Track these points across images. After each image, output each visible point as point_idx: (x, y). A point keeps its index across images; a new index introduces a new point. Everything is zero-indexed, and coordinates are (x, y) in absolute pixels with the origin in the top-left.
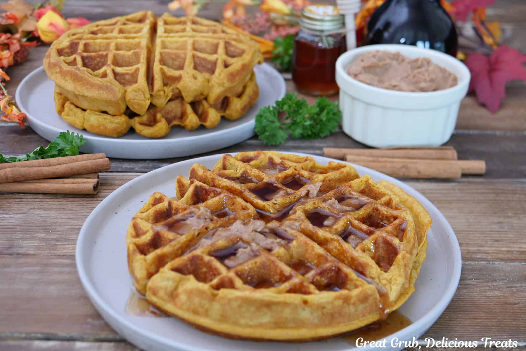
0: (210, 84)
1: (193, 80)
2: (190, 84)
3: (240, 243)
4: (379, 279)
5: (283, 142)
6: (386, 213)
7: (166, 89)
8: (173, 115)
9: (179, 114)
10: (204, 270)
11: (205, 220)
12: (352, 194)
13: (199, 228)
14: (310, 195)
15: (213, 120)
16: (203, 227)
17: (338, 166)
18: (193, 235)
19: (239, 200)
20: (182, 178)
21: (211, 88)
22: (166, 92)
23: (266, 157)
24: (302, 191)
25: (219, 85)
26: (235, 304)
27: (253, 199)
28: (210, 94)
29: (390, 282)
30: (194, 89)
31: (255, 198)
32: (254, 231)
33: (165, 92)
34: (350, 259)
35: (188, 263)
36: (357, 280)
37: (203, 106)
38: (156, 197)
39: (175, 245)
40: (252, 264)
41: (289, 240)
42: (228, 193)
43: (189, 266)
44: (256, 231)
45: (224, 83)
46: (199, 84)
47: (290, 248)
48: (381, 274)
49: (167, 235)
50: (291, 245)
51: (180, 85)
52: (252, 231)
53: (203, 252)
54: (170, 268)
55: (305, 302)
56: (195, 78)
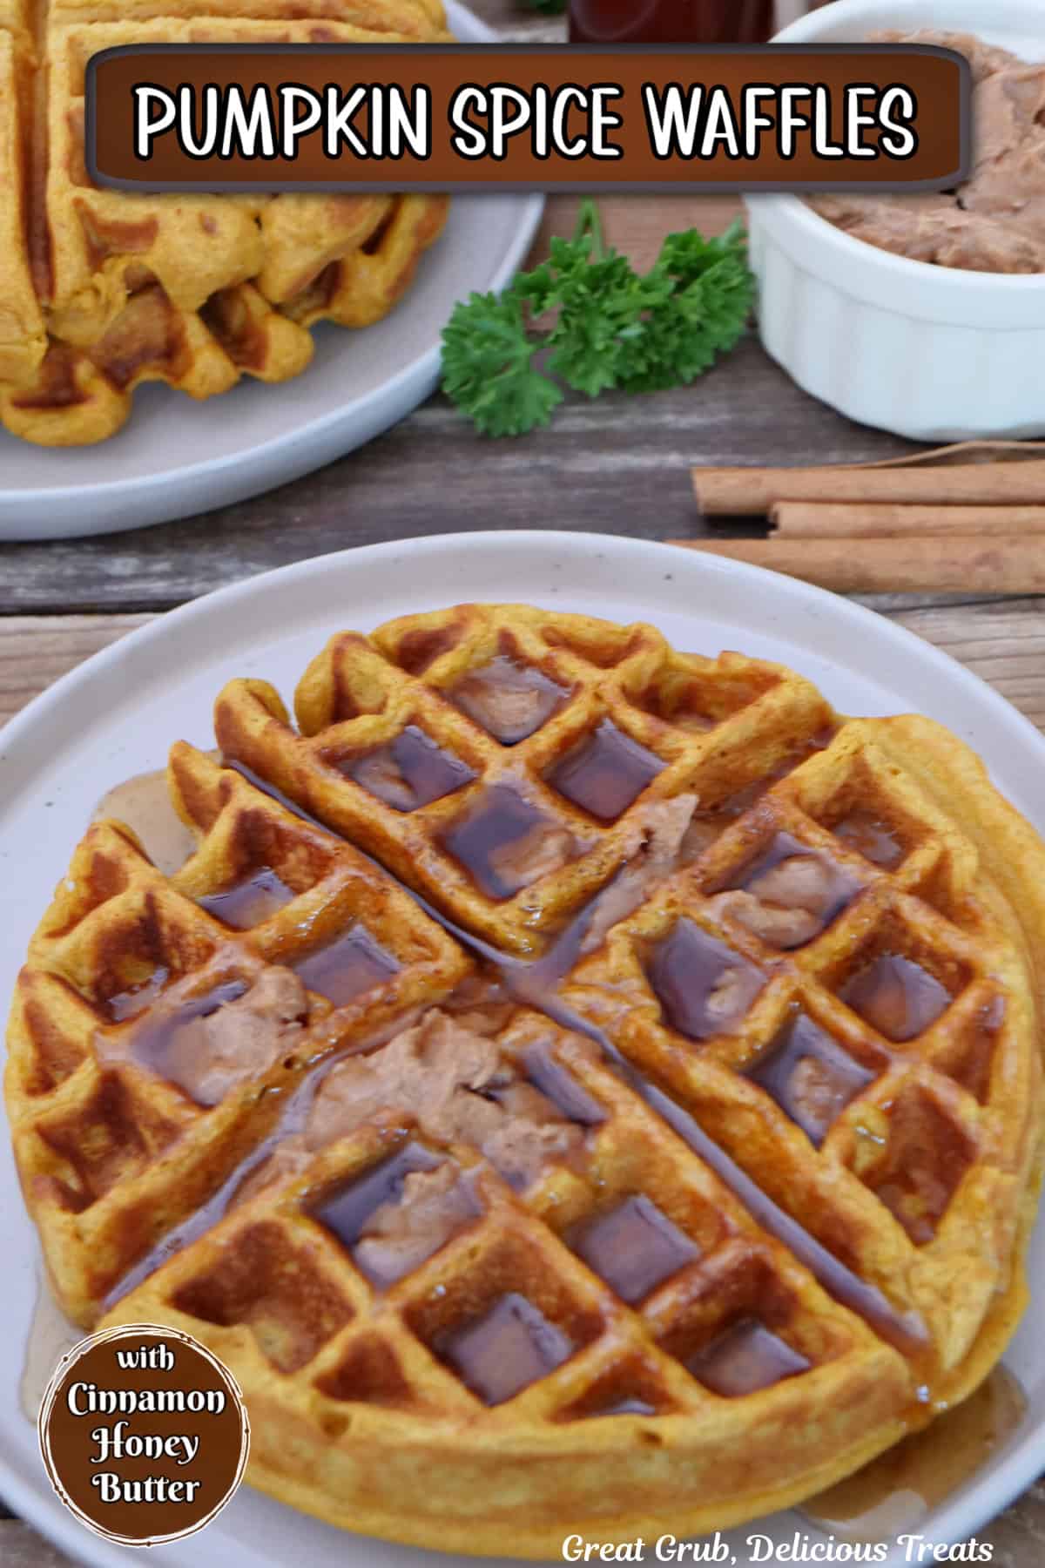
0: (265, 238)
1: (202, 239)
2: (194, 259)
3: (415, 1149)
4: (907, 1280)
5: (545, 420)
6: (928, 939)
7: (99, 280)
8: (136, 346)
9: (159, 338)
10: (292, 1268)
11: (281, 1028)
12: (807, 842)
13: (264, 1069)
14: (655, 846)
15: (286, 362)
16: (277, 1061)
17: (751, 673)
18: (245, 1103)
19: (402, 904)
20: (187, 758)
21: (268, 252)
22: (104, 291)
23: (488, 630)
24: (626, 836)
25: (301, 242)
26: (409, 1462)
27: (452, 894)
28: (270, 274)
29: (945, 1296)
30: (209, 275)
31: (460, 889)
32: (460, 1092)
33: (97, 292)
34: (803, 1197)
35: (233, 1254)
36: (829, 1316)
37: (246, 306)
38: (97, 849)
39: (180, 1162)
40: (460, 1260)
41: (587, 1125)
42: (360, 868)
43: (236, 1263)
44: (467, 1088)
45: (319, 237)
46: (223, 255)
47: (590, 1158)
48: (915, 1263)
49: (152, 1095)
50: (591, 1146)
51: (153, 259)
52: (456, 1090)
53: (282, 1210)
54: (168, 1290)
55: (652, 1439)
56: (208, 228)
